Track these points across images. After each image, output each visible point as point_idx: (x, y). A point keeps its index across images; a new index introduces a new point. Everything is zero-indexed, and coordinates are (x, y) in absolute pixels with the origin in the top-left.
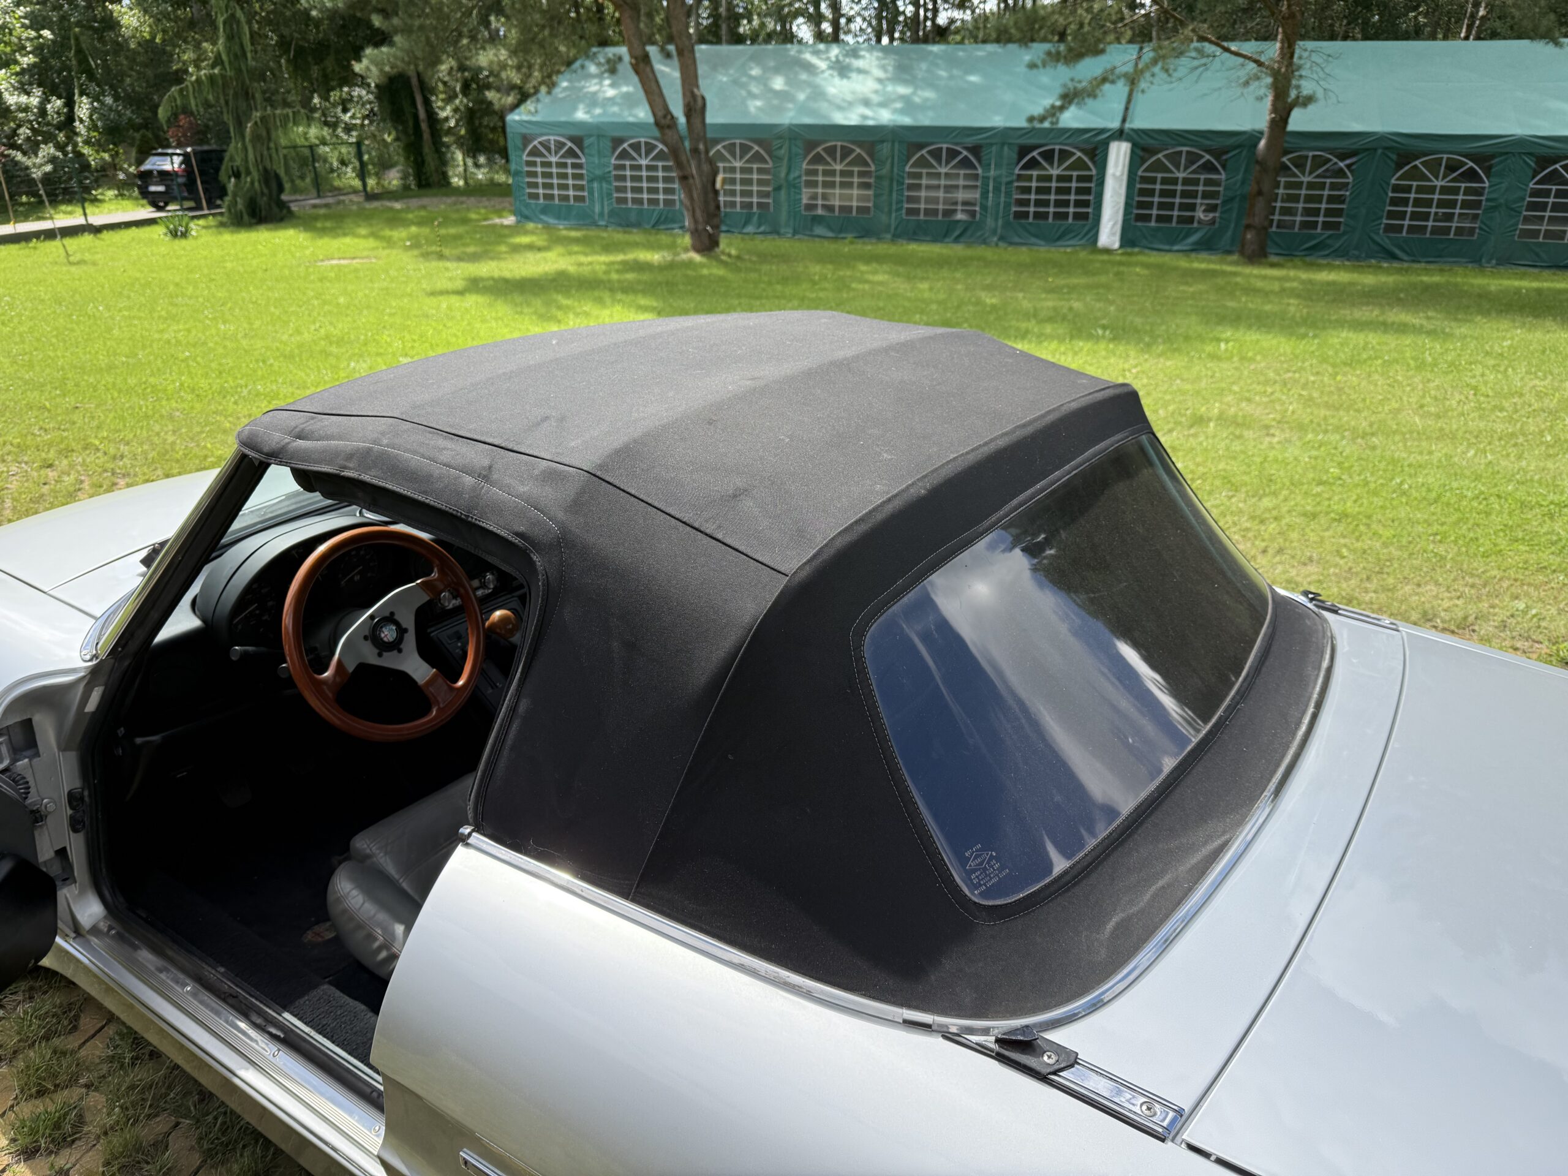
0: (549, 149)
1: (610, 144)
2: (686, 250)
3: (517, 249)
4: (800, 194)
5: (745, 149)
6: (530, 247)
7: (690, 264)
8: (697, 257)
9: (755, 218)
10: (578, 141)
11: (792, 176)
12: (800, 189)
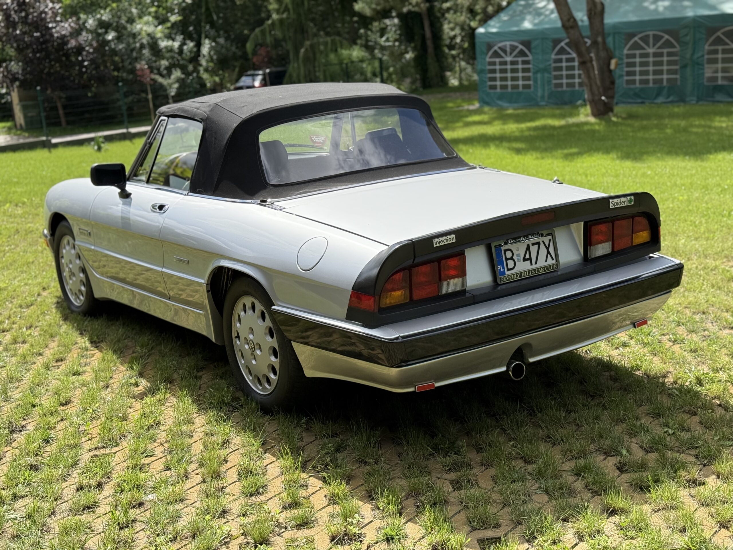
0: (505, 51)
1: (551, 44)
4: (703, 69)
5: (657, 39)
9: (665, 92)
10: (527, 44)
11: (696, 56)
12: (703, 65)
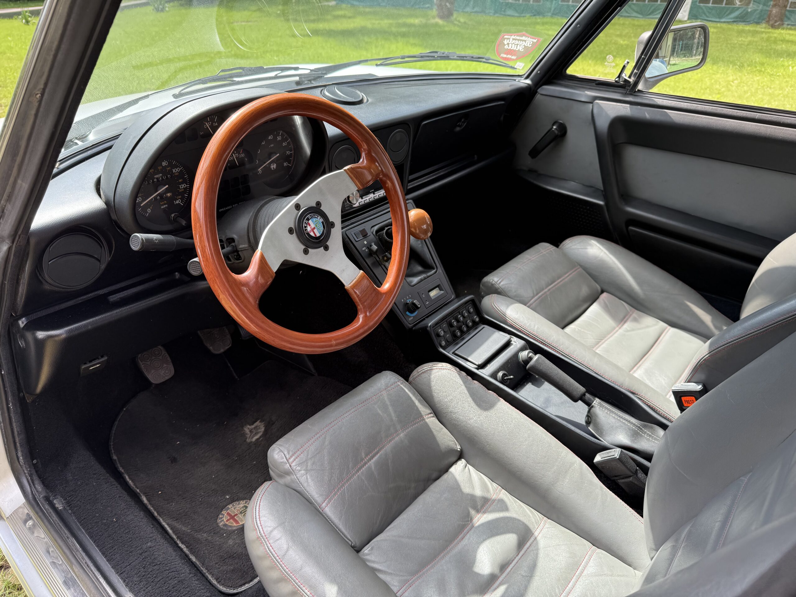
2: (434, 17)
3: (337, 17)
6: (344, 16)
7: (437, 25)
8: (440, 22)
